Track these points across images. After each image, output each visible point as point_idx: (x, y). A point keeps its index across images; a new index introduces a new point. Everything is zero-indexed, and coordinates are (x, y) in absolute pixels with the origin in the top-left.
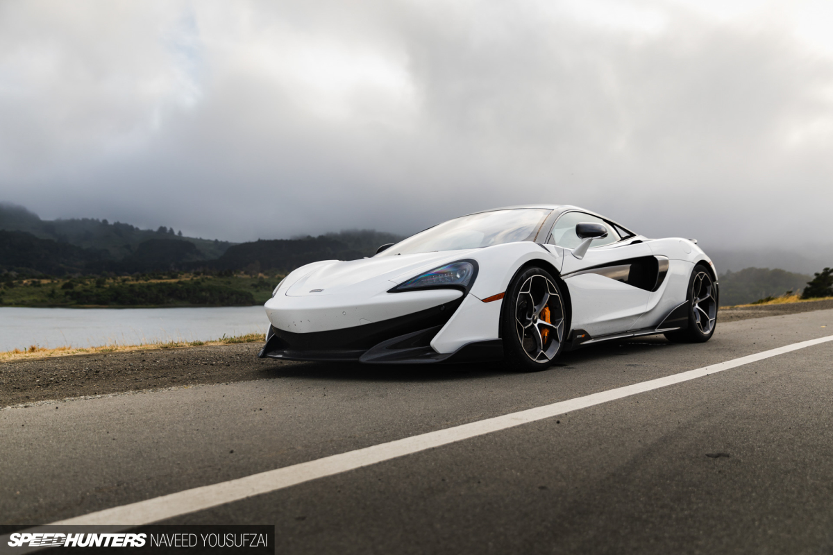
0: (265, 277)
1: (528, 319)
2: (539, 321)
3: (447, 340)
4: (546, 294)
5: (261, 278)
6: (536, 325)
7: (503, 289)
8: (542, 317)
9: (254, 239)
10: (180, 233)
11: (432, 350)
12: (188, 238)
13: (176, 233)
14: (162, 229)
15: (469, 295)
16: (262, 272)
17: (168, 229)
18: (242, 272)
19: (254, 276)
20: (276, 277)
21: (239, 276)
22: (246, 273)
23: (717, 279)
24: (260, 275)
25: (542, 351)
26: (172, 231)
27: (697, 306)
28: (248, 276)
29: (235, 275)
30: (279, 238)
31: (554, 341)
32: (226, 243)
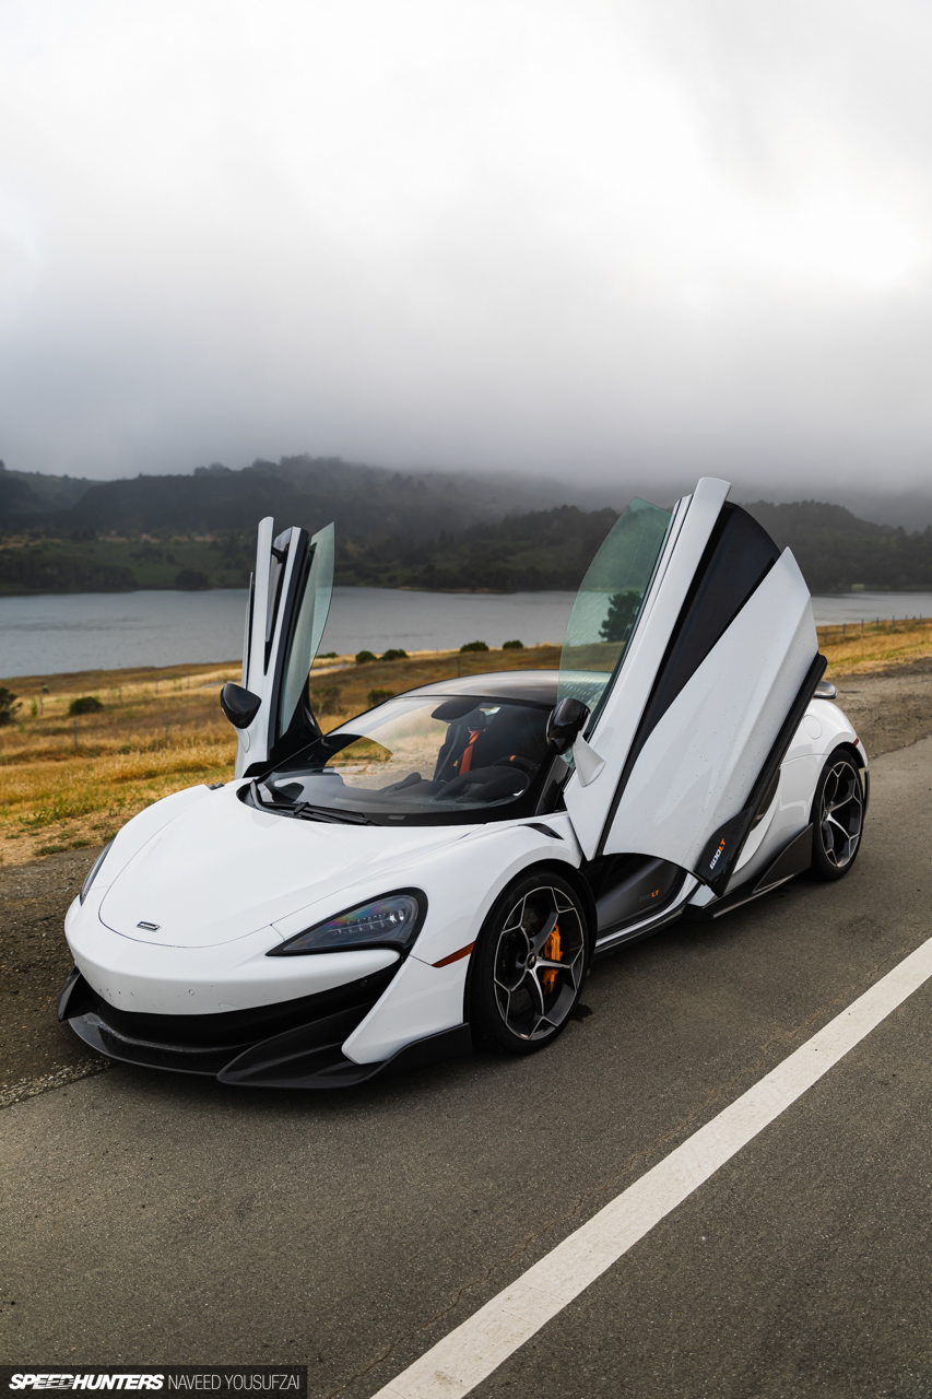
0: (154, 541)
1: (518, 965)
2: (539, 964)
3: (371, 1040)
4: (552, 914)
5: (147, 542)
6: (533, 972)
7: (470, 936)
8: (545, 953)
9: (131, 475)
11: (345, 1058)
15: (409, 958)
16: (147, 532)
18: (114, 532)
20: (173, 540)
22: (120, 534)
24: (145, 537)
25: (543, 1018)
27: (830, 818)
28: (123, 539)
29: (101, 538)
30: (174, 472)
31: (565, 988)
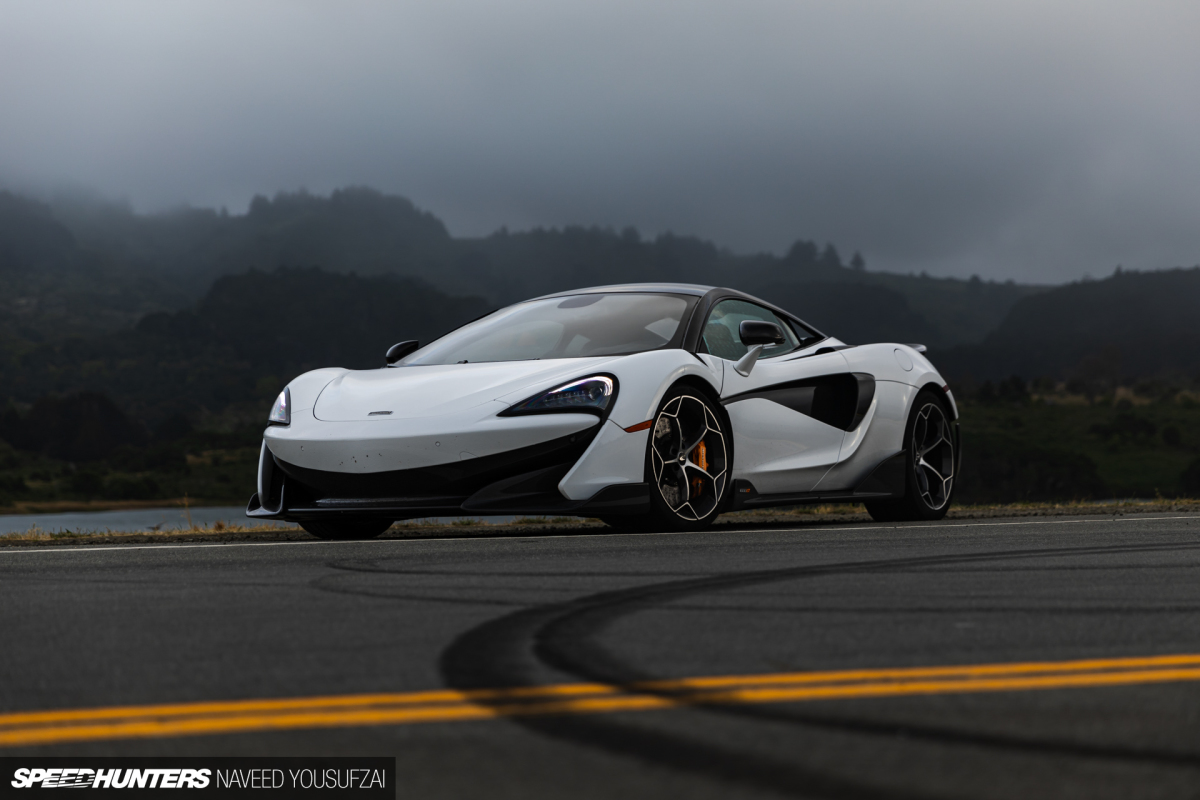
2: (689, 463)
3: (581, 480)
4: (702, 427)
5: (1126, 404)
6: (683, 467)
10: (858, 261)
11: (559, 495)
12: (886, 276)
13: (846, 262)
14: (803, 251)
15: (608, 422)
17: (821, 248)
19: (1098, 399)
21: (1049, 399)
23: (957, 416)
24: (1122, 393)
26: (831, 253)
27: (922, 462)
28: (1079, 399)
32: (1010, 287)
